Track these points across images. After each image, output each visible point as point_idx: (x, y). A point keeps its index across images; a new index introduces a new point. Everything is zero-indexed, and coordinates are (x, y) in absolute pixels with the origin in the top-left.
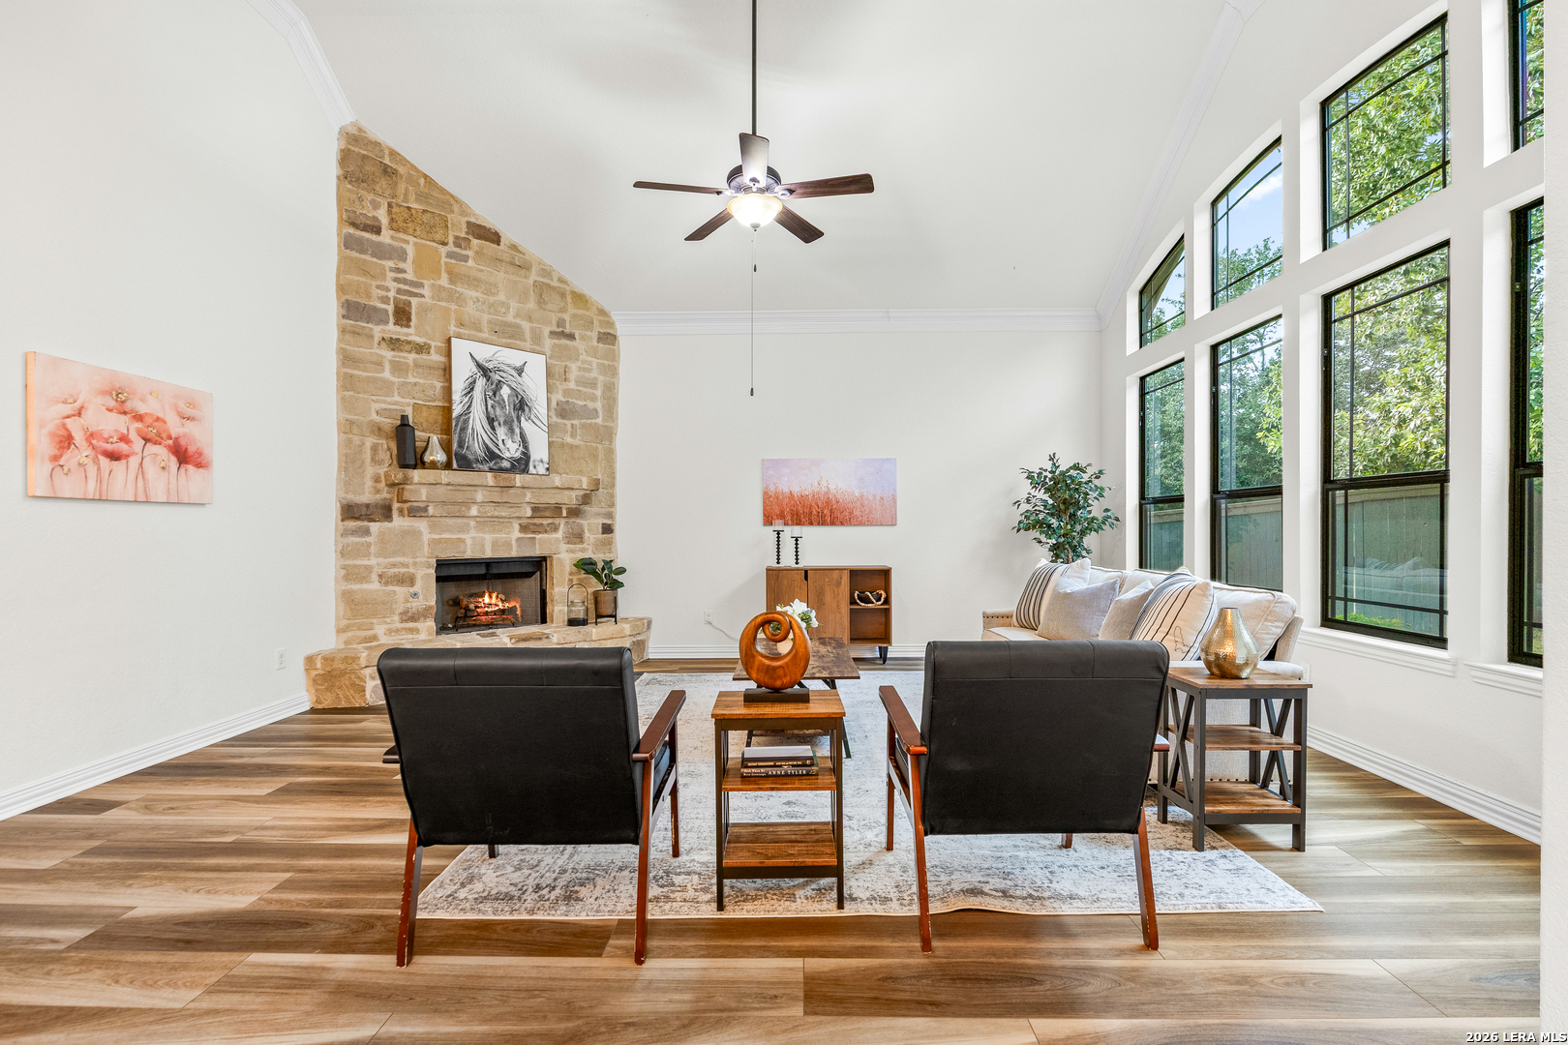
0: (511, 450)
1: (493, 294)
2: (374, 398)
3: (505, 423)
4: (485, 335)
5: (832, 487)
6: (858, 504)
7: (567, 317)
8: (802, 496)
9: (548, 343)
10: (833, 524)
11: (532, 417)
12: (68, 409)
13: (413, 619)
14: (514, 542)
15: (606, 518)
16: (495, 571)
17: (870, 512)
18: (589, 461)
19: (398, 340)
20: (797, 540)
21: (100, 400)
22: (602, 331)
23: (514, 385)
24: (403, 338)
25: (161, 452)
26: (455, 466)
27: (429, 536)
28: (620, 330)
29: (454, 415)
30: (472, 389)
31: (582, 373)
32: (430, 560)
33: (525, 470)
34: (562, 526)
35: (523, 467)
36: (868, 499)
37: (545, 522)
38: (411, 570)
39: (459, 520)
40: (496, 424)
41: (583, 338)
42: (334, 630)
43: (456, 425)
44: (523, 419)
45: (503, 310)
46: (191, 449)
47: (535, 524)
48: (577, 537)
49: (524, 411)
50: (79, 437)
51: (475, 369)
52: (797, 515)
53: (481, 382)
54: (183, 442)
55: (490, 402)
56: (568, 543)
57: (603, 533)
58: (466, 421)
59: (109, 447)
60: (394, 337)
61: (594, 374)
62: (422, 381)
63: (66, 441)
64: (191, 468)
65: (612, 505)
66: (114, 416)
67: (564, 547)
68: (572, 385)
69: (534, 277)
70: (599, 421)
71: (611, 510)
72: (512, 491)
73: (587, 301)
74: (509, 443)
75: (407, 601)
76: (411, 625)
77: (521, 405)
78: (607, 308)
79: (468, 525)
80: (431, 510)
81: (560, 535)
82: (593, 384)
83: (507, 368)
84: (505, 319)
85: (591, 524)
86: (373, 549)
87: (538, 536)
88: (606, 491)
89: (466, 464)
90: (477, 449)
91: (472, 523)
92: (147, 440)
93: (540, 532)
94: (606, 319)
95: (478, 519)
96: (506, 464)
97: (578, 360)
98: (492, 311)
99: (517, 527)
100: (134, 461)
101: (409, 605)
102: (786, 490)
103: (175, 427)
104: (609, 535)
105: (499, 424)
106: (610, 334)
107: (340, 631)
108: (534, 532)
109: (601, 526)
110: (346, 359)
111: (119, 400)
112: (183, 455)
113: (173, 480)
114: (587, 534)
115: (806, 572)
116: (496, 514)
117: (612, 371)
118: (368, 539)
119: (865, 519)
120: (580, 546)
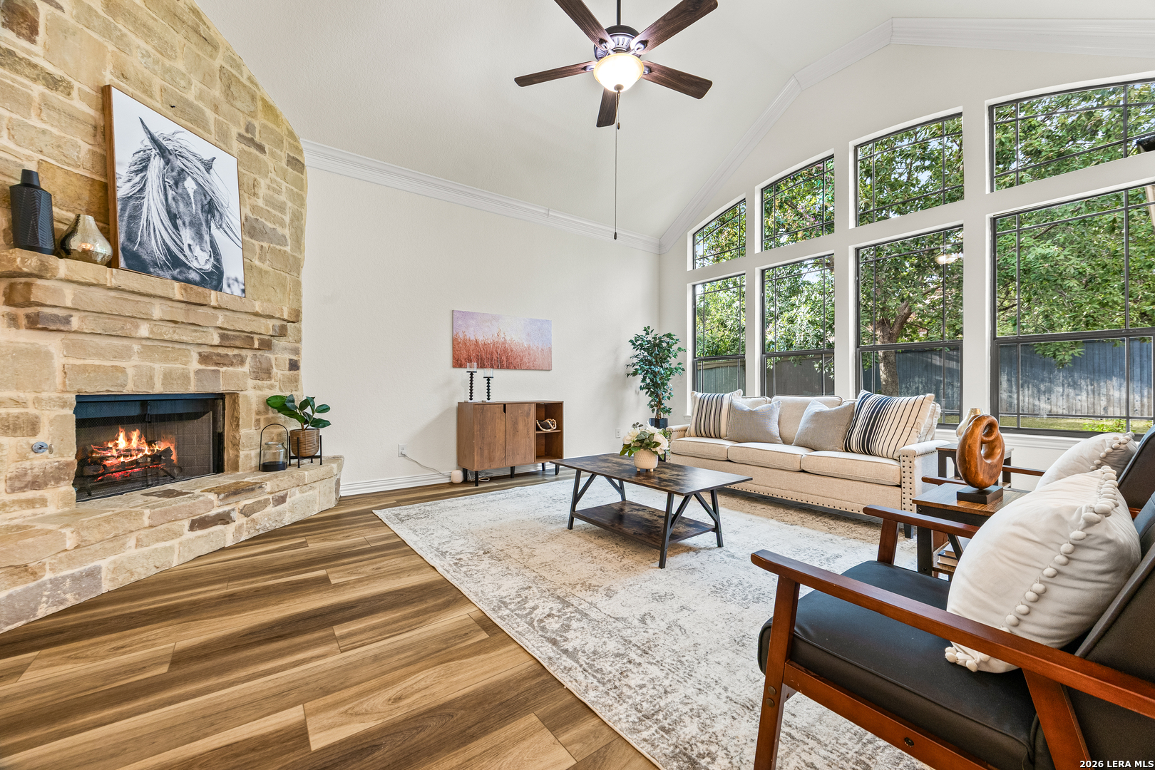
0: (200, 259)
1: (170, 58)
3: (191, 223)
4: (158, 105)
5: (508, 338)
6: (527, 353)
7: (256, 124)
8: (485, 344)
9: (236, 145)
10: (508, 368)
11: (224, 226)
13: (35, 484)
14: (192, 375)
15: (293, 354)
16: (153, 411)
17: (535, 360)
18: (278, 291)
19: (17, 57)
20: (488, 380)
22: (292, 155)
23: (200, 180)
24: (21, 54)
26: (122, 263)
27: (64, 361)
28: (307, 159)
29: (120, 193)
30: (145, 168)
31: (271, 193)
32: (67, 396)
33: (218, 287)
34: (249, 360)
35: (214, 282)
36: (533, 350)
37: (231, 352)
38: (32, 410)
39: (115, 341)
40: (179, 222)
41: (273, 155)
43: (123, 210)
44: (213, 225)
45: (183, 83)
47: (219, 355)
48: (263, 372)
49: (213, 216)
51: (148, 143)
52: (481, 359)
53: (156, 164)
55: (171, 193)
56: (255, 379)
57: (290, 370)
58: (138, 208)
61: (283, 198)
62: (55, 131)
65: (299, 341)
67: (251, 383)
68: (260, 203)
69: (219, 62)
70: (287, 249)
71: (297, 345)
72: (201, 310)
73: (277, 116)
74: (197, 250)
75: (24, 458)
76: (30, 494)
77: (211, 208)
78: (296, 133)
79: (129, 349)
80: (75, 323)
81: (246, 368)
82: (282, 208)
83: (191, 157)
84: (183, 95)
85: (279, 357)
87: (223, 369)
89: (138, 264)
90: (154, 249)
91: (136, 347)
93: (224, 365)
94: (295, 143)
95: (144, 342)
96: (193, 276)
97: (267, 177)
98: (167, 77)
99: (195, 357)
101: (27, 464)
102: (473, 338)
104: (296, 372)
105: (184, 224)
106: (298, 161)
108: (217, 364)
109: (287, 362)
114: (274, 370)
115: (505, 405)
117: (300, 199)
119: (531, 364)
120: (268, 382)
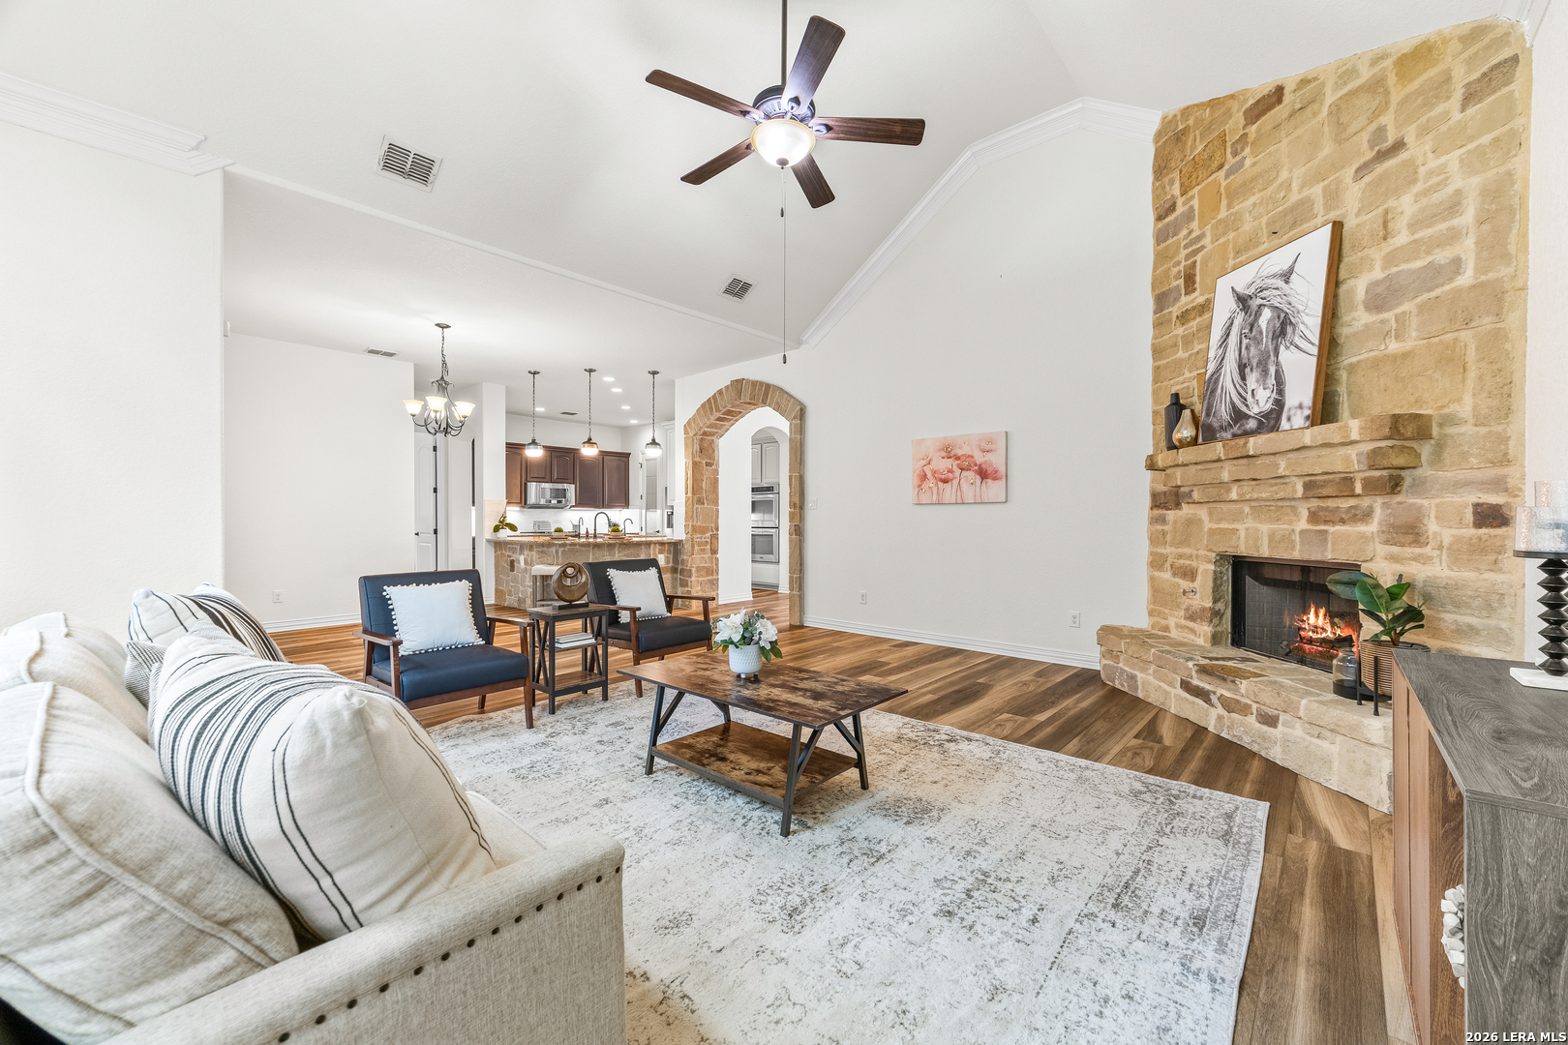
0: (1262, 400)
1: (1271, 182)
2: (1172, 382)
3: (1259, 363)
4: (1266, 245)
7: (1386, 117)
9: (1353, 192)
11: (1296, 339)
12: (924, 462)
13: (1192, 619)
14: (1297, 538)
15: (1485, 493)
18: (1438, 375)
19: (1187, 310)
21: (938, 454)
22: (1476, 77)
23: (1278, 301)
24: (1189, 307)
25: (970, 475)
26: (1200, 440)
27: (1210, 525)
29: (1209, 375)
30: (1229, 335)
31: (1424, 201)
32: (1209, 554)
33: (1275, 428)
34: (1379, 511)
35: (1272, 422)
39: (1232, 506)
40: (1247, 370)
41: (1424, 129)
42: (1146, 612)
43: (1207, 389)
44: (1282, 348)
45: (1281, 193)
46: (990, 470)
47: (1327, 509)
48: (1408, 532)
49: (1285, 334)
50: (929, 474)
51: (1234, 307)
53: (1239, 320)
54: (984, 466)
55: (1245, 341)
56: (1387, 542)
57: (1478, 526)
58: (1217, 379)
59: (943, 477)
60: (1184, 310)
61: (1456, 183)
63: (924, 477)
64: (989, 481)
66: (945, 460)
67: (1382, 550)
68: (1401, 239)
69: (1328, 102)
70: (1466, 279)
74: (1260, 392)
75: (1186, 596)
76: (1191, 624)
77: (1284, 328)
79: (1241, 511)
80: (1196, 496)
81: (1372, 527)
83: (1271, 282)
84: (1285, 206)
85: (1442, 504)
86: (1169, 537)
87: (1331, 529)
88: (1483, 430)
89: (1211, 434)
90: (1223, 413)
91: (1247, 509)
92: (962, 469)
93: (1334, 523)
95: (1253, 504)
96: (1252, 424)
97: (1415, 181)
98: (1272, 205)
99: (1305, 513)
100: (955, 482)
101: (1189, 601)
103: (979, 458)
104: (1499, 531)
105: (1252, 369)
107: (1151, 613)
108: (1326, 522)
109: (1470, 510)
110: (1157, 352)
111: (948, 451)
112: (984, 474)
113: (978, 490)
114: (1432, 526)
116: (1255, 496)
118: (1166, 528)
120: (1418, 550)
